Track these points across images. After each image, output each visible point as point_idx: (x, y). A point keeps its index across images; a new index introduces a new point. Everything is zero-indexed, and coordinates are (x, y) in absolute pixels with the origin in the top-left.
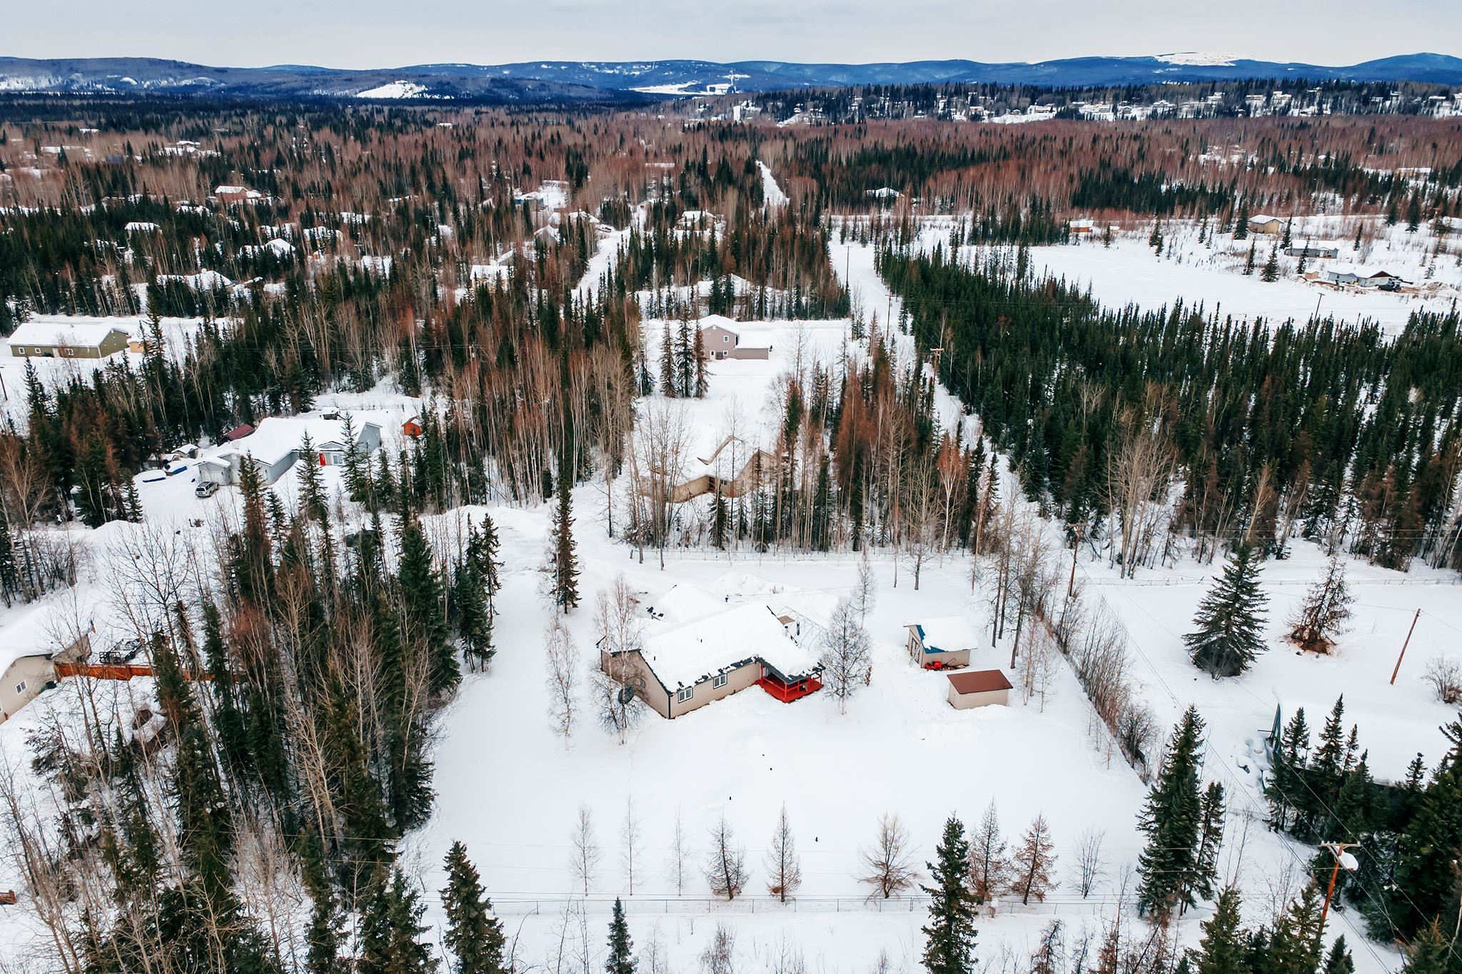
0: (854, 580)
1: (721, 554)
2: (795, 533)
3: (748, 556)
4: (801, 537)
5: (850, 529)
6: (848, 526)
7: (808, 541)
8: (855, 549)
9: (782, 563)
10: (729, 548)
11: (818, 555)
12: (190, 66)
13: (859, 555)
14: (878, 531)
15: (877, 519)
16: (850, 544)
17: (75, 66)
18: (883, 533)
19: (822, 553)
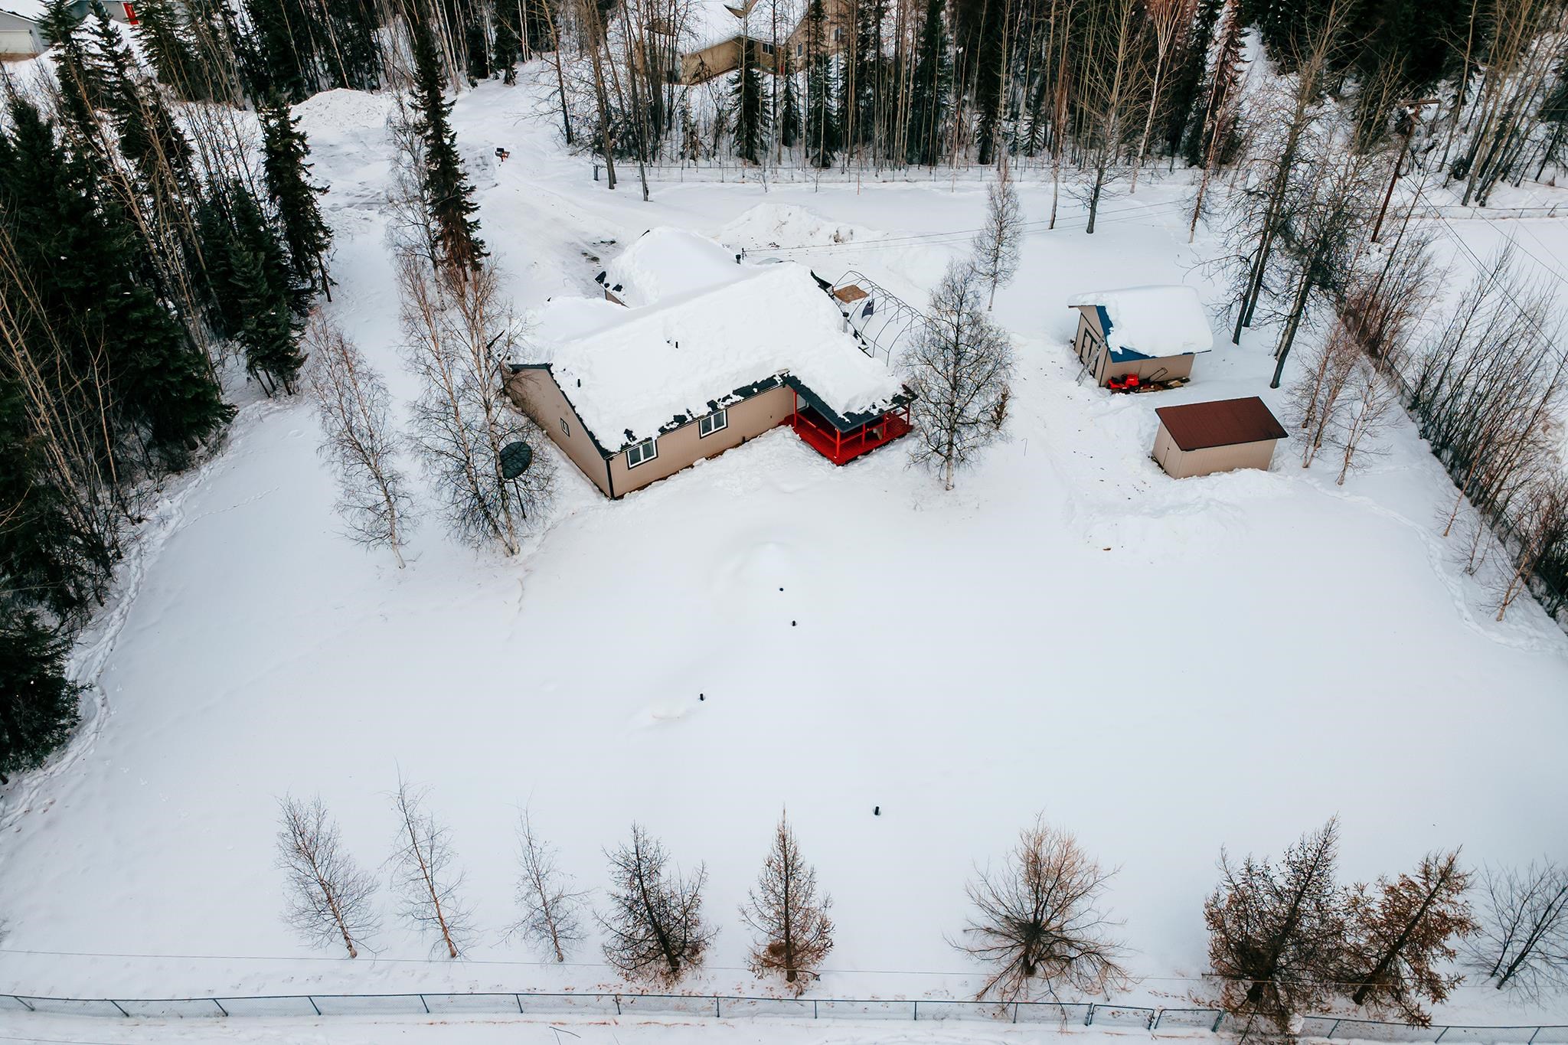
0: (980, 218)
1: (750, 172)
2: (879, 133)
3: (798, 174)
4: (890, 139)
5: (975, 125)
6: (973, 121)
7: (901, 144)
8: (983, 160)
9: (853, 186)
10: (767, 161)
11: (916, 172)
13: (991, 172)
14: (1024, 128)
15: (1022, 108)
16: (975, 151)
18: (1033, 131)
19: (925, 169)
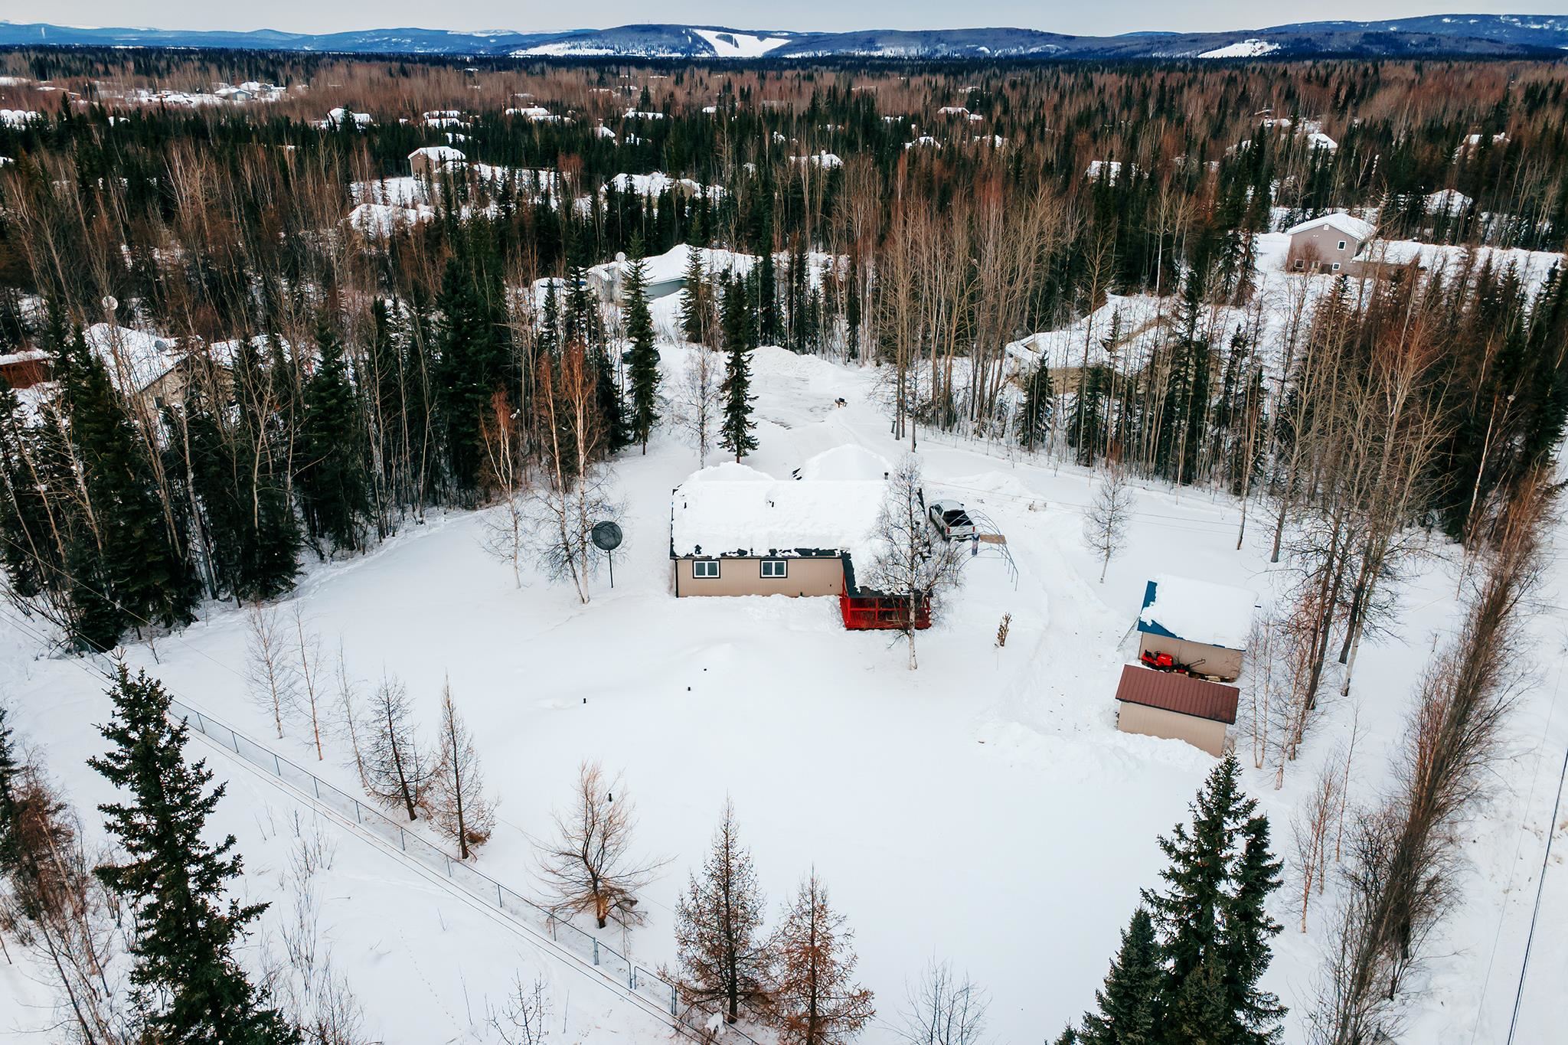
12: (1043, 34)
17: (942, 37)
